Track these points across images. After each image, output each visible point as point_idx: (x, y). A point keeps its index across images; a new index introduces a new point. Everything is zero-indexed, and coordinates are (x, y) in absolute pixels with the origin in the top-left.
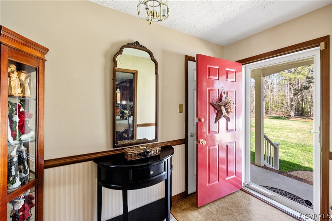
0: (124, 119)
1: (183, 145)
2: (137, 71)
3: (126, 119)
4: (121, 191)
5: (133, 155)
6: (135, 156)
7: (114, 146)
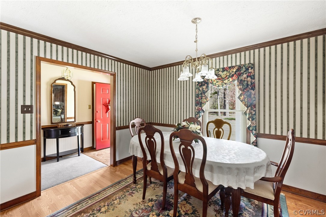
0: (57, 116)
1: (91, 124)
2: (67, 84)
3: (59, 116)
4: (56, 139)
5: (61, 126)
6: (62, 126)
7: (52, 123)
